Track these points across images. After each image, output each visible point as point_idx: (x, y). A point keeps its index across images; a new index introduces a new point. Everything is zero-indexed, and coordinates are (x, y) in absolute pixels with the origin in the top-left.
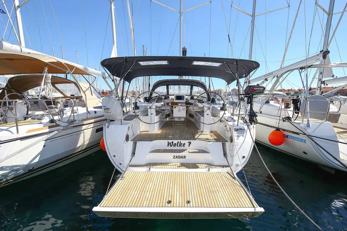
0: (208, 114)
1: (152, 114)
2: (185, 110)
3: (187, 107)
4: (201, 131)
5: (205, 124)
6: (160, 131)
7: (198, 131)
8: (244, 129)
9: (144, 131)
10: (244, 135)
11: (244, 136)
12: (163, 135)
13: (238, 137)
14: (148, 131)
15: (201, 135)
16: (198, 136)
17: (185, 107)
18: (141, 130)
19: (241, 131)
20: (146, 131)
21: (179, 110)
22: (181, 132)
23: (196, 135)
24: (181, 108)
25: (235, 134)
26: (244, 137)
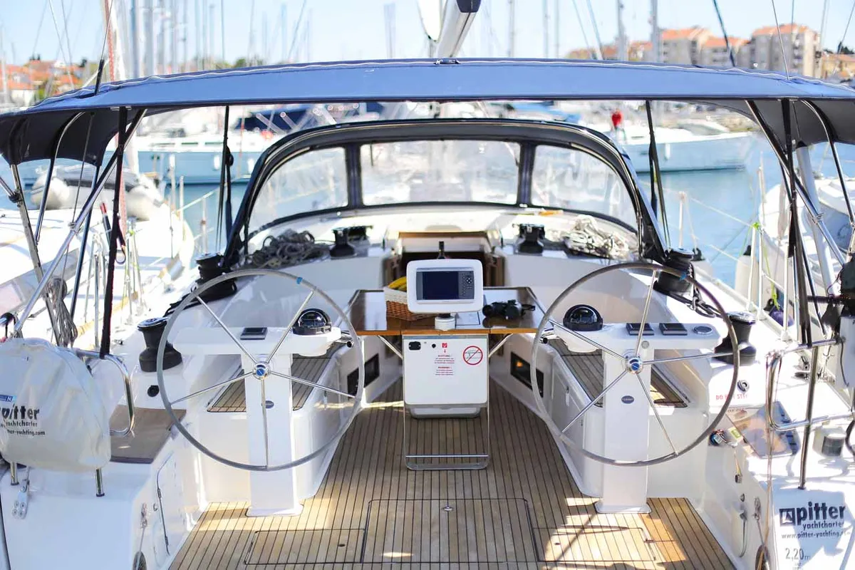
0: (628, 400)
1: (269, 405)
2: (485, 362)
3: (493, 340)
4: (588, 502)
5: (612, 462)
6: (324, 510)
7: (571, 502)
8: (842, 509)
9: (224, 515)
10: (839, 546)
11: (840, 551)
12: (343, 540)
13: (804, 557)
14: (244, 513)
15: (582, 537)
16: (565, 540)
17: (483, 343)
18: (203, 507)
19: (821, 520)
20: (232, 514)
21: (440, 359)
22: (461, 520)
23: (555, 539)
24: (457, 346)
25: (784, 539)
26: (840, 557)
